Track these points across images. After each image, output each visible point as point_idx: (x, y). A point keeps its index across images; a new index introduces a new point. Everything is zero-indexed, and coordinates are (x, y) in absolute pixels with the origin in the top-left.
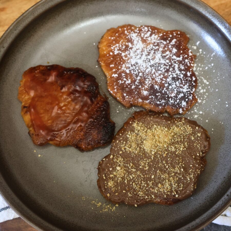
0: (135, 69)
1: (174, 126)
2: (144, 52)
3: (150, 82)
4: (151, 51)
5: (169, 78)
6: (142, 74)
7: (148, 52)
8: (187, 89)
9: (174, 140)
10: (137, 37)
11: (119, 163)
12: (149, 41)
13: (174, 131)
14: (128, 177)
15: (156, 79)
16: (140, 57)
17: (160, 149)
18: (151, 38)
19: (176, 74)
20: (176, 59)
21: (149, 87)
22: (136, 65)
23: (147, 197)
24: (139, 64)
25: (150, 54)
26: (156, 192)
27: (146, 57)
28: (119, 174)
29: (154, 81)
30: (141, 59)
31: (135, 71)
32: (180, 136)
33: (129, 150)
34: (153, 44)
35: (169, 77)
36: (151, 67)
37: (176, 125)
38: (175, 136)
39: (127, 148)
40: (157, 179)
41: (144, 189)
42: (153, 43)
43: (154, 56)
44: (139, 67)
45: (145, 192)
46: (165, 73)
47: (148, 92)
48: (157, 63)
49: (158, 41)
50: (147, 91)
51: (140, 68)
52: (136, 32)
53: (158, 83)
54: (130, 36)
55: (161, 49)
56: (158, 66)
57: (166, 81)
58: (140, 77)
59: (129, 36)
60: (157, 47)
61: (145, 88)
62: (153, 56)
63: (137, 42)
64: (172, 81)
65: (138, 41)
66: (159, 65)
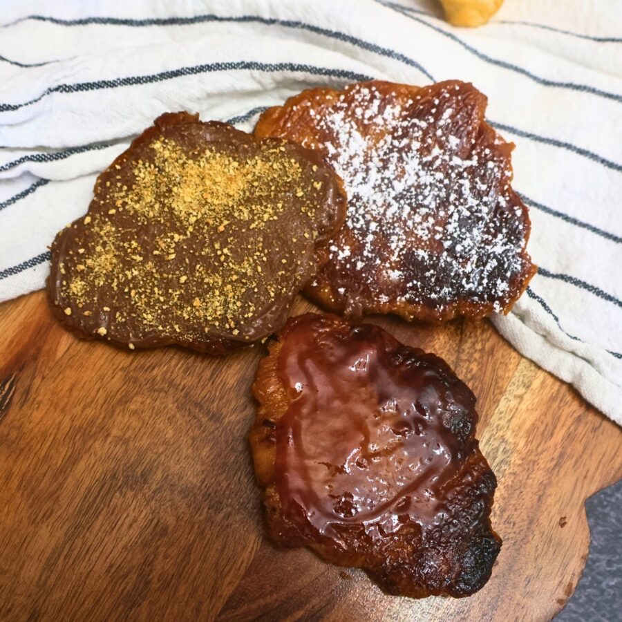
0: (357, 215)
1: (256, 158)
2: (371, 161)
3: (401, 244)
4: (391, 155)
5: (450, 223)
6: (377, 224)
7: (382, 160)
8: (505, 244)
9: (252, 194)
10: (345, 123)
11: (105, 239)
12: (380, 128)
13: (254, 170)
14: (121, 275)
15: (416, 232)
16: (364, 179)
17: (210, 213)
18: (383, 118)
19: (468, 209)
20: (460, 167)
21: (402, 257)
22: (357, 204)
23: (160, 328)
24: (365, 199)
25: (389, 165)
26: (187, 317)
27: (379, 176)
28: (100, 265)
29: (413, 239)
30: (366, 183)
31: (355, 220)
32: (267, 184)
33: (134, 208)
34: (392, 133)
35: (450, 220)
36: (398, 202)
37: (263, 156)
38: (256, 184)
39: (130, 202)
40: (193, 286)
41: (157, 308)
42: (391, 130)
43: (399, 170)
44: (365, 207)
45: (158, 315)
46: (438, 211)
47: (401, 273)
48: (413, 185)
49: (405, 124)
50: (399, 269)
51: (368, 209)
52: (341, 109)
53: (423, 241)
54: (326, 123)
55: (416, 145)
56: (417, 195)
57: (444, 234)
58: (374, 233)
59: (322, 123)
60: (405, 141)
61: (390, 263)
62: (397, 169)
63: (347, 135)
64: (460, 230)
65: (350, 133)
66: (419, 190)
